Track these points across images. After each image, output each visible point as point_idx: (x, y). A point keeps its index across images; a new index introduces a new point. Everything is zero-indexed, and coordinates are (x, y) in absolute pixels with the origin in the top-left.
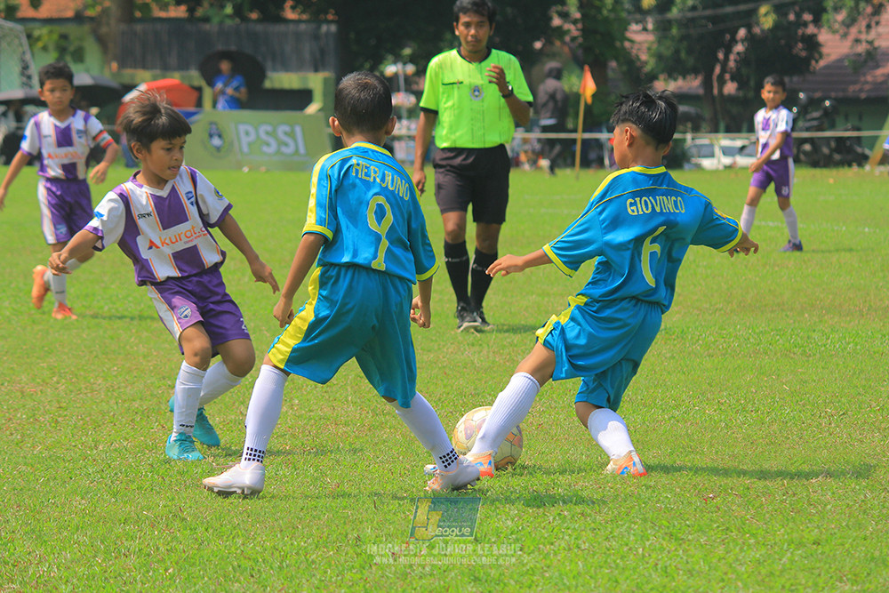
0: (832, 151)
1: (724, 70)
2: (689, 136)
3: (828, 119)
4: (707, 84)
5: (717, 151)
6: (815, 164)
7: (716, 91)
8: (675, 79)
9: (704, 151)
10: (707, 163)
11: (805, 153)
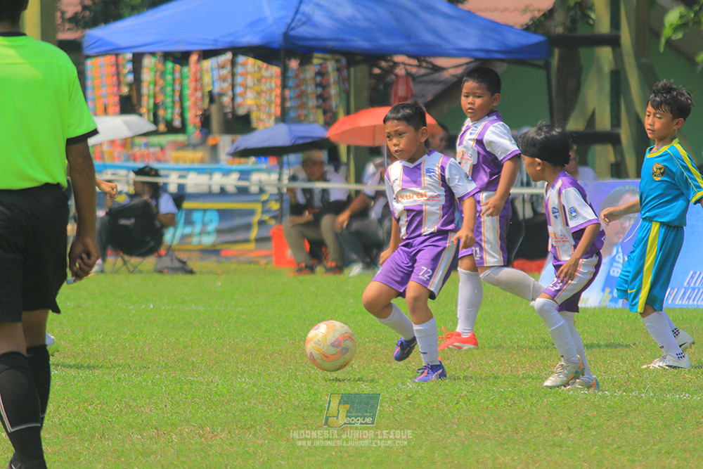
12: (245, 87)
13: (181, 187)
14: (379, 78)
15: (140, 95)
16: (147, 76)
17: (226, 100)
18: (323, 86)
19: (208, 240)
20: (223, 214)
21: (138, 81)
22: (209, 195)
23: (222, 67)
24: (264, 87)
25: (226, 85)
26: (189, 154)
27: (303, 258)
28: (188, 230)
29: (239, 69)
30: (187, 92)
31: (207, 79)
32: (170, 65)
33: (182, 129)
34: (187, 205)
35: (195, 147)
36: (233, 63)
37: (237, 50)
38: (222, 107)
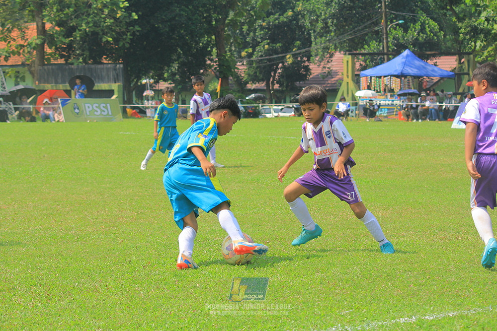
1: (274, 80)
2: (260, 105)
4: (268, 85)
5: (272, 111)
7: (271, 88)
8: (255, 84)
9: (267, 111)
10: (268, 115)
12: (393, 83)
13: (380, 104)
14: (420, 81)
15: (371, 85)
16: (373, 81)
17: (389, 86)
18: (409, 83)
19: (385, 115)
20: (388, 109)
21: (371, 82)
22: (385, 105)
23: (388, 79)
24: (397, 83)
25: (389, 83)
26: (381, 97)
27: (406, 118)
28: (381, 112)
29: (392, 80)
30: (381, 84)
31: (385, 82)
32: (377, 79)
33: (380, 92)
34: (381, 107)
35: (383, 95)
36: (390, 78)
37: (392, 76)
38: (388, 87)
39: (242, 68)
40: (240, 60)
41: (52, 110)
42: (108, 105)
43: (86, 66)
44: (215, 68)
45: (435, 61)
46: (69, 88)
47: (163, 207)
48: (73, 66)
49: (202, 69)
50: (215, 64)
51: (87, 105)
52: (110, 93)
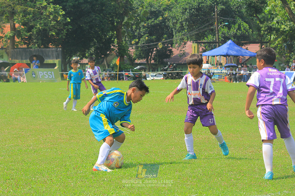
0: (176, 75)
1: (151, 58)
3: (175, 68)
4: (147, 61)
5: (150, 76)
6: (172, 79)
7: (149, 63)
8: (140, 60)
11: (170, 76)
12: (221, 60)
14: (238, 59)
15: (209, 61)
16: (210, 59)
17: (219, 61)
18: (231, 60)
19: (217, 78)
20: (219, 75)
22: (217, 73)
23: (219, 57)
24: (224, 60)
25: (219, 60)
26: (215, 68)
28: (215, 77)
29: (221, 58)
30: (214, 60)
31: (217, 59)
32: (212, 57)
33: (214, 65)
34: (214, 74)
36: (220, 57)
37: (221, 55)
39: (132, 51)
40: (131, 46)
41: (19, 75)
42: (53, 72)
43: (40, 49)
44: (116, 51)
45: (246, 47)
46: (29, 62)
47: (85, 133)
48: (31, 49)
49: (108, 51)
50: (116, 48)
51: (40, 72)
52: (54, 65)
